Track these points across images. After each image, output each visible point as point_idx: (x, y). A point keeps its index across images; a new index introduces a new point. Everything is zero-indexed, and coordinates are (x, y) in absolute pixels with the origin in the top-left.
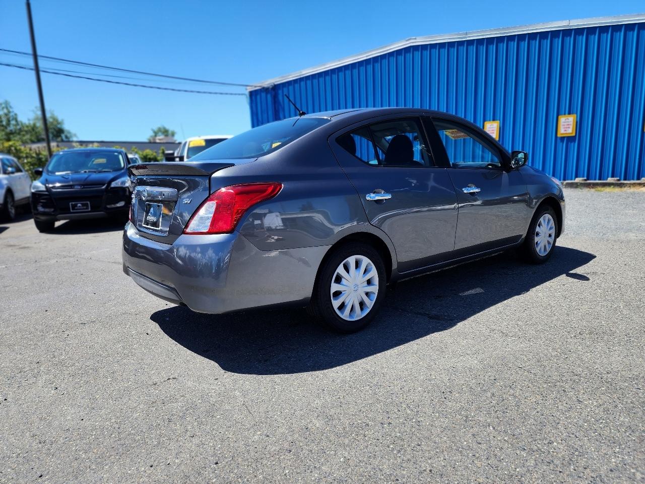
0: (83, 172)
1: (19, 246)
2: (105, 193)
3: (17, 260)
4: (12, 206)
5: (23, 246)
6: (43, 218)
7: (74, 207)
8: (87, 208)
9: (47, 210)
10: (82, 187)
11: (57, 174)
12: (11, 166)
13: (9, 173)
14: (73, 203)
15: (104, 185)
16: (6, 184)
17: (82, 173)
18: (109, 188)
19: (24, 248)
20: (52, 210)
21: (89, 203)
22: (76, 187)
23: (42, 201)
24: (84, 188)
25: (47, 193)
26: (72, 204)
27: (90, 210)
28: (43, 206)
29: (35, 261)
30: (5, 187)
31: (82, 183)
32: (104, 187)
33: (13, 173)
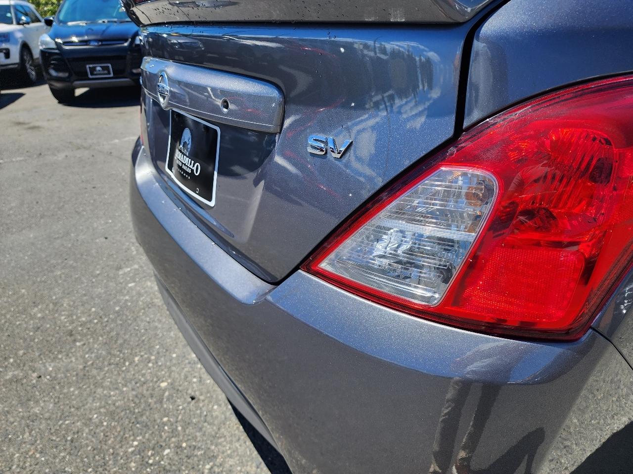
0: (100, 21)
1: (28, 123)
2: (129, 53)
3: (18, 150)
4: (31, 65)
5: (32, 125)
6: (58, 85)
7: (93, 70)
8: (109, 73)
9: (61, 75)
10: (100, 43)
11: (70, 24)
12: (26, 15)
13: (23, 24)
14: (91, 66)
15: (126, 40)
16: (21, 38)
17: (100, 24)
18: (134, 45)
19: (34, 128)
20: (67, 75)
21: (110, 65)
22: (92, 43)
23: (53, 62)
24: (102, 45)
25: (57, 51)
26: (89, 67)
27: (112, 75)
28: (57, 70)
29: (39, 152)
30: (20, 41)
31: (99, 37)
32: (126, 44)
33: (28, 23)
